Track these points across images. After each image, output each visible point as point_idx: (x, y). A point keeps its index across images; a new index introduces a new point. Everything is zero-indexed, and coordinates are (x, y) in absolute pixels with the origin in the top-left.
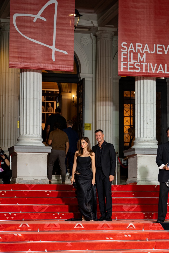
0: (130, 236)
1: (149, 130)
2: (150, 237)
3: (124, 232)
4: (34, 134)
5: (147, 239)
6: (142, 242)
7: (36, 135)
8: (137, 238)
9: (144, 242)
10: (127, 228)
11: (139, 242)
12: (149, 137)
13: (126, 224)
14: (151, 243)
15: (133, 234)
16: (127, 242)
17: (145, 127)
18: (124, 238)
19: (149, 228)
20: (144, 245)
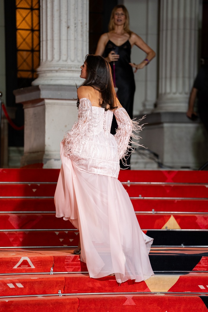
0: (20, 285)
1: (72, 43)
2: (66, 288)
3: (8, 278)
5: (60, 292)
6: (48, 300)
8: (37, 291)
9: (51, 300)
10: (16, 267)
11: (41, 300)
12: (73, 59)
13: (12, 258)
14: (68, 301)
15: (29, 282)
16: (12, 302)
17: (64, 37)
18: (6, 290)
19: (66, 267)
20: (51, 306)
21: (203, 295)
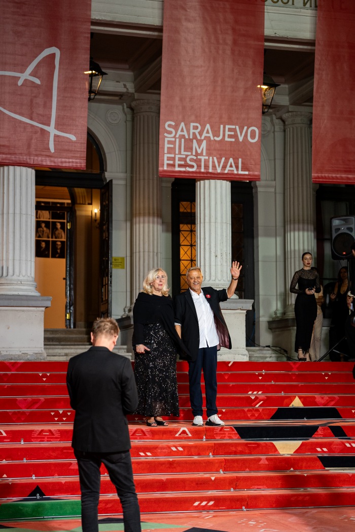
0: (180, 449)
1: (219, 267)
2: (215, 451)
3: (172, 444)
4: (21, 276)
5: (211, 454)
6: (201, 460)
7: (24, 276)
8: (193, 453)
9: (204, 460)
10: (177, 435)
11: (196, 460)
12: (220, 279)
13: (174, 429)
14: (217, 461)
15: (187, 447)
16: (175, 461)
17: (213, 263)
18: (170, 452)
19: (215, 435)
20: (204, 464)
21: (320, 455)
